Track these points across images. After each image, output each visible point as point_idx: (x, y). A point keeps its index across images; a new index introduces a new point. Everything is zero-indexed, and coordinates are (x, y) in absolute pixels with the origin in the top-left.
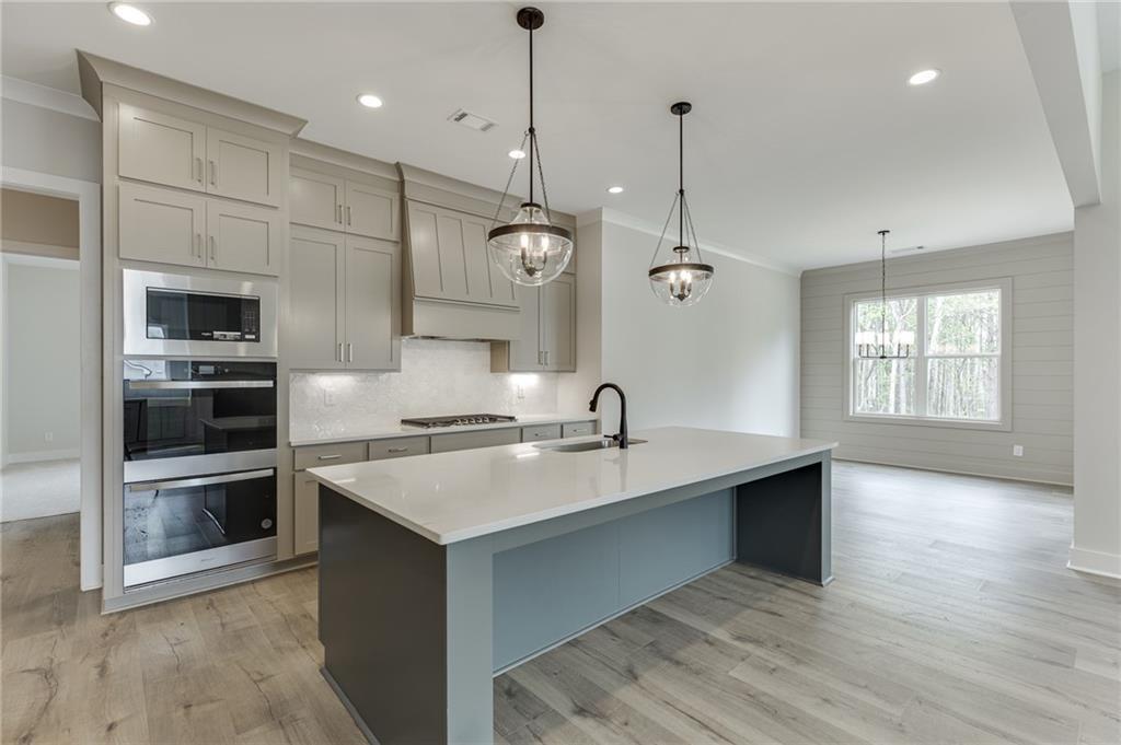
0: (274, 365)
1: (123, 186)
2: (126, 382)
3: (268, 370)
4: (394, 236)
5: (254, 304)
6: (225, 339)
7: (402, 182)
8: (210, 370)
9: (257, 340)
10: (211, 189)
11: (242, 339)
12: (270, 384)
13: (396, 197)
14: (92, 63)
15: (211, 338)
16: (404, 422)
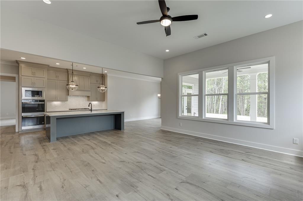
0: (44, 100)
1: (22, 77)
2: (22, 103)
3: (43, 101)
4: (67, 80)
5: (41, 92)
6: (37, 97)
7: (68, 71)
8: (34, 101)
9: (42, 97)
10: (35, 76)
11: (39, 97)
12: (44, 103)
13: (67, 74)
14: (18, 61)
15: (35, 96)
16: (69, 109)
